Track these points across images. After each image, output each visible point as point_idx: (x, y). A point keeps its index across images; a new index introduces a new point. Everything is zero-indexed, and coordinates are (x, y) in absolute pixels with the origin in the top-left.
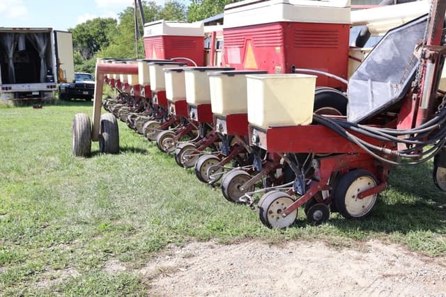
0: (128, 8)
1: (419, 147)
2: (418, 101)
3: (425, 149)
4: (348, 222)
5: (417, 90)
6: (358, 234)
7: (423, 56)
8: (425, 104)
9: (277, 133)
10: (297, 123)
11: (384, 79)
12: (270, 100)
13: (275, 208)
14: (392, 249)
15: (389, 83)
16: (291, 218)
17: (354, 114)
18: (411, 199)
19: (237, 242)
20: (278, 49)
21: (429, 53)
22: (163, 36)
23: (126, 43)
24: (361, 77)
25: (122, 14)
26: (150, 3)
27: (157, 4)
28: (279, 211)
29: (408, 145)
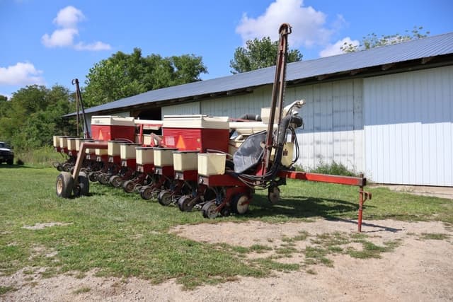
0: (22, 89)
1: (265, 182)
2: (264, 165)
3: (267, 183)
4: (238, 215)
5: (264, 160)
6: (244, 218)
7: (265, 147)
8: (267, 166)
9: (212, 178)
10: (219, 173)
11: (248, 155)
12: (210, 164)
13: (209, 211)
14: (258, 222)
15: (250, 157)
16: (216, 214)
17: (238, 170)
18: (260, 208)
19: (197, 224)
20: (199, 140)
21: (268, 146)
22: (111, 126)
23: (18, 118)
24: (238, 154)
25: (16, 93)
26: (41, 87)
27: (47, 88)
28: (211, 212)
29: (261, 181)
